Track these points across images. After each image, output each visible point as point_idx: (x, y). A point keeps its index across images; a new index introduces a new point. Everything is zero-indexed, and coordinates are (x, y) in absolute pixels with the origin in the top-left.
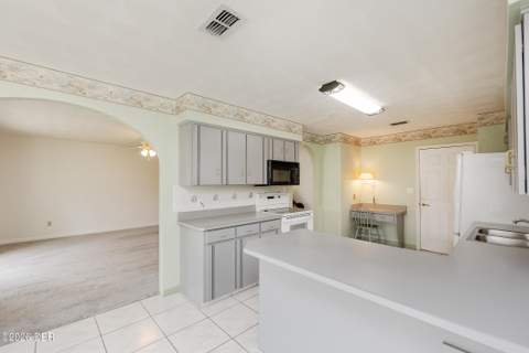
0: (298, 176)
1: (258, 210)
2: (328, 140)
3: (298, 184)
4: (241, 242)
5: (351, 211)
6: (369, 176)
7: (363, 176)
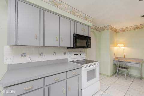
0: (91, 44)
1: (69, 61)
2: (103, 29)
3: (90, 48)
4: (49, 88)
5: (114, 61)
6: (122, 45)
7: (119, 45)
